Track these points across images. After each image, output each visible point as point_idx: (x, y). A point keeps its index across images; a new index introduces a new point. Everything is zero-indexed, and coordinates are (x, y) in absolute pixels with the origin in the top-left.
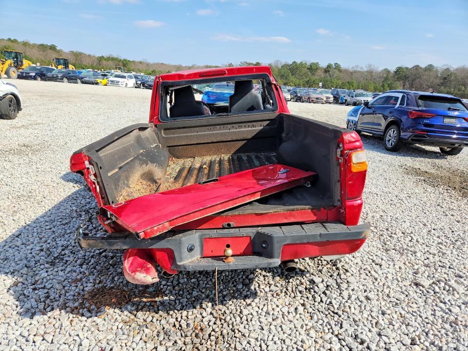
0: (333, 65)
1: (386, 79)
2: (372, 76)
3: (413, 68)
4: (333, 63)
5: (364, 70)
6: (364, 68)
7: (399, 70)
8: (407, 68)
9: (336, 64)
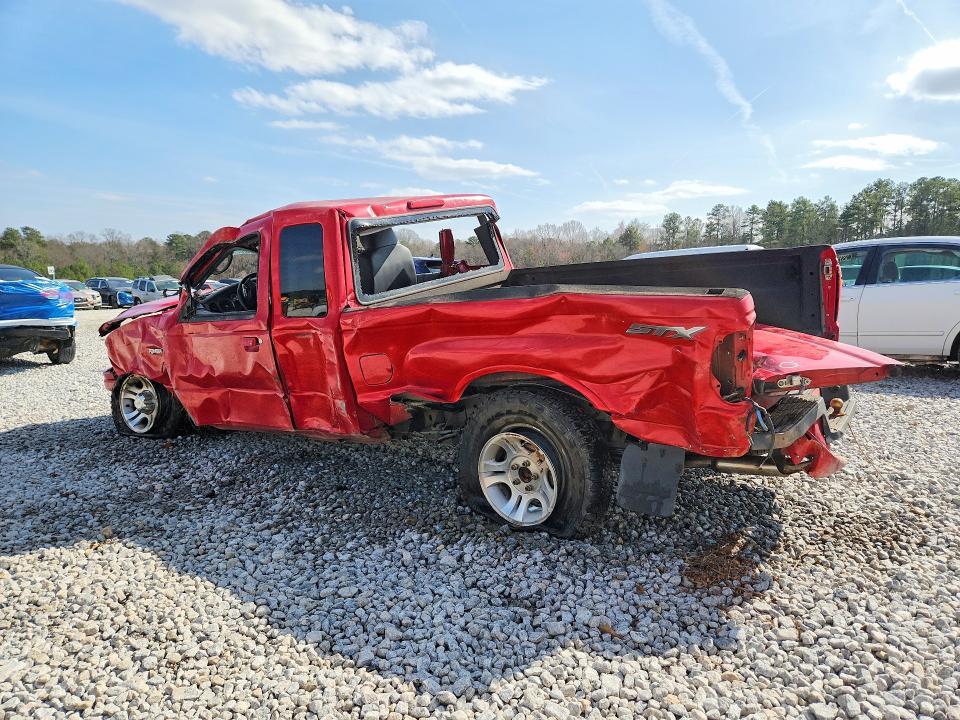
0: (20, 232)
1: (155, 257)
2: (121, 252)
3: (199, 235)
4: (17, 227)
5: (99, 242)
6: (98, 236)
7: (173, 241)
8: (188, 237)
9: (27, 228)
